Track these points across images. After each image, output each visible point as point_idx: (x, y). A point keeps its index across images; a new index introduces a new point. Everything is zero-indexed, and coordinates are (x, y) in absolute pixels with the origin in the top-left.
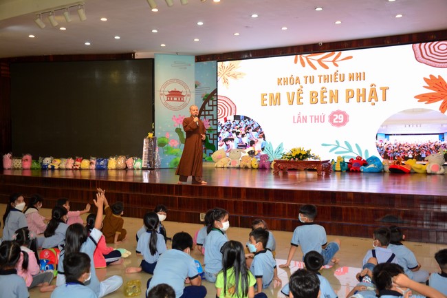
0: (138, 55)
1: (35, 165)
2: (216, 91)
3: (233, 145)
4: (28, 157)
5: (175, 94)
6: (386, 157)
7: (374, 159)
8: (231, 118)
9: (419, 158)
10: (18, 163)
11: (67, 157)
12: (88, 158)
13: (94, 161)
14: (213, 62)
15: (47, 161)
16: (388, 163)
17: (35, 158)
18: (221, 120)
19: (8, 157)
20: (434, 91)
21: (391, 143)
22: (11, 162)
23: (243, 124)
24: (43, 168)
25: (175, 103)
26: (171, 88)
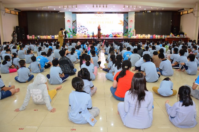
0: (60, 12)
1: (36, 38)
2: (76, 20)
4: (33, 36)
5: (69, 21)
8: (80, 26)
10: (31, 37)
11: (44, 35)
12: (50, 36)
13: (51, 36)
14: (75, 14)
15: (39, 36)
16: (113, 35)
17: (36, 36)
18: (77, 27)
19: (28, 36)
20: (121, 23)
21: (114, 32)
22: (29, 37)
23: (83, 28)
24: (38, 38)
25: (69, 23)
26: (68, 19)
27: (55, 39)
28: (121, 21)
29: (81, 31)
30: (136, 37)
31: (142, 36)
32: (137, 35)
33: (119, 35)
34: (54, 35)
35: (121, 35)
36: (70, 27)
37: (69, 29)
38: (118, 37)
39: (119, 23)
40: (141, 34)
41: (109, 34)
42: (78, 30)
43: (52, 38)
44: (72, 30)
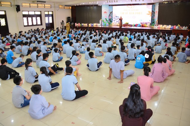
2: (112, 12)
3: (115, 21)
4: (79, 23)
5: (105, 12)
6: (141, 24)
7: (139, 24)
8: (115, 16)
9: (146, 24)
10: (77, 24)
13: (91, 24)
14: (112, 6)
15: (83, 24)
16: (141, 25)
17: (81, 24)
18: (113, 17)
19: (76, 23)
20: (149, 13)
21: (142, 22)
22: (76, 25)
23: (117, 18)
24: (82, 25)
25: (105, 14)
26: (105, 11)
27: (94, 26)
28: (149, 12)
29: (116, 20)
30: (157, 27)
31: (163, 26)
32: (159, 25)
33: (146, 25)
34: (93, 23)
35: (148, 25)
36: (106, 17)
37: (106, 19)
38: (145, 26)
39: (147, 14)
40: (163, 25)
41: (138, 24)
42: (114, 19)
43: (92, 25)
44: (108, 20)
